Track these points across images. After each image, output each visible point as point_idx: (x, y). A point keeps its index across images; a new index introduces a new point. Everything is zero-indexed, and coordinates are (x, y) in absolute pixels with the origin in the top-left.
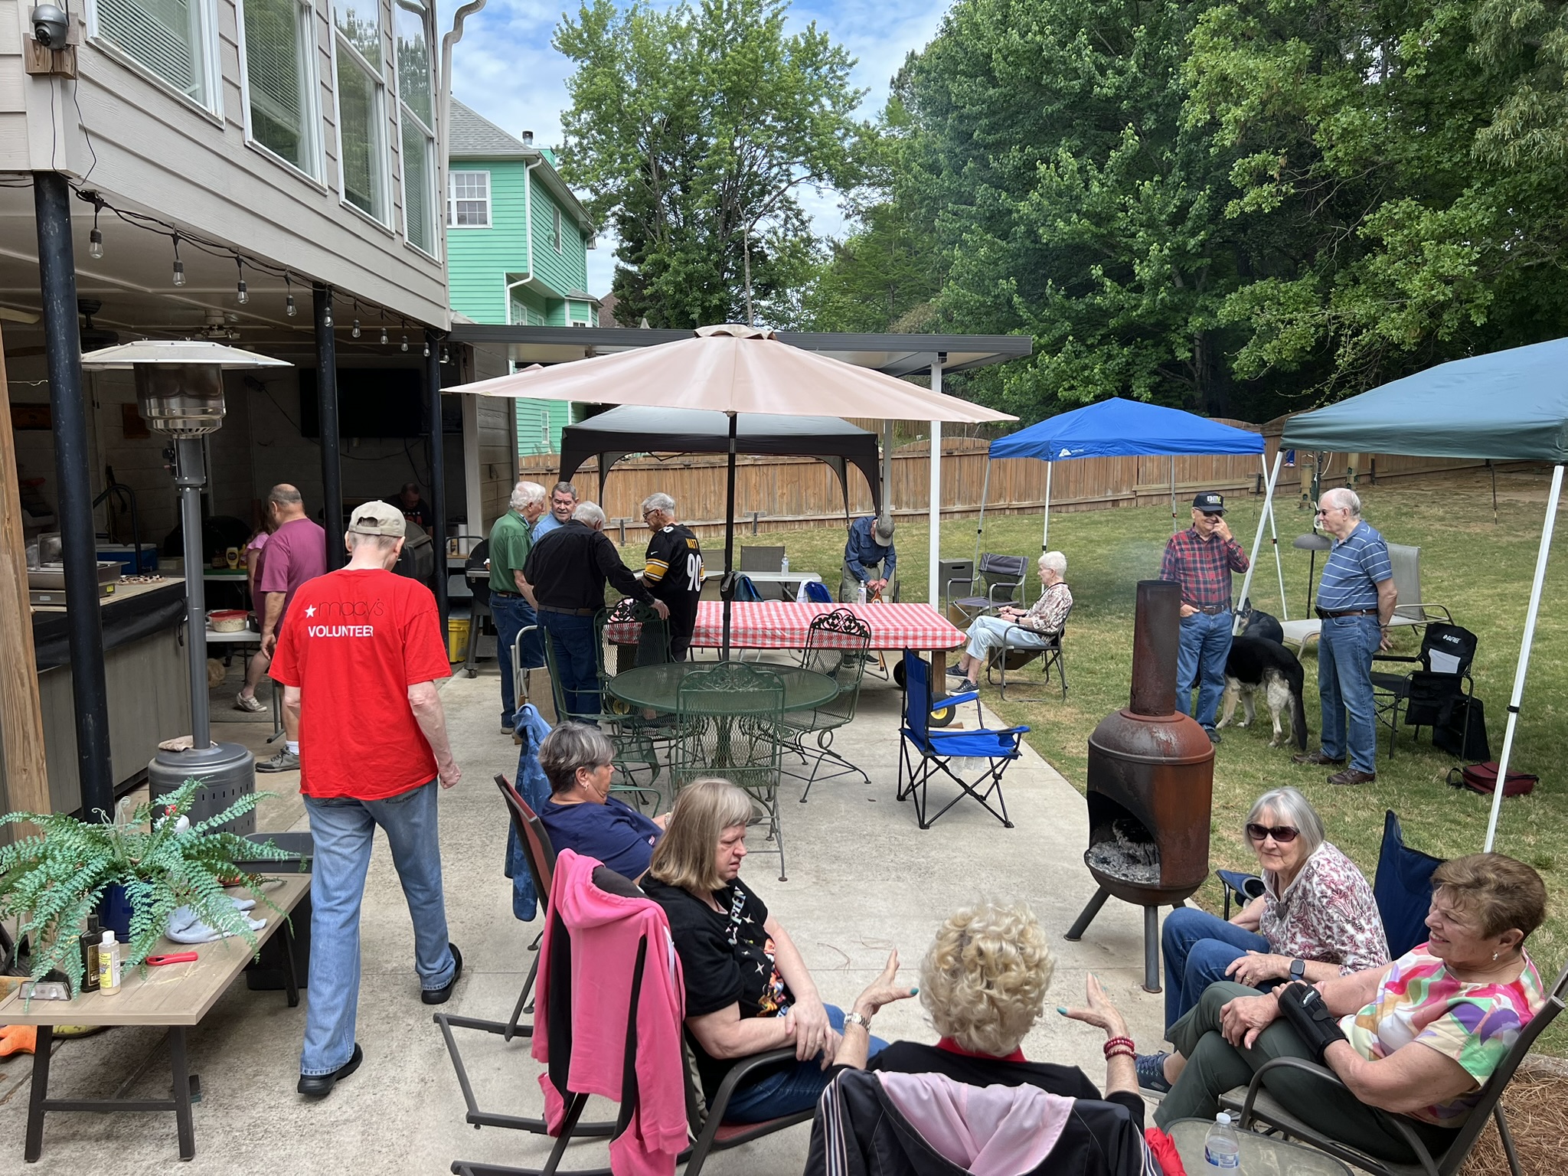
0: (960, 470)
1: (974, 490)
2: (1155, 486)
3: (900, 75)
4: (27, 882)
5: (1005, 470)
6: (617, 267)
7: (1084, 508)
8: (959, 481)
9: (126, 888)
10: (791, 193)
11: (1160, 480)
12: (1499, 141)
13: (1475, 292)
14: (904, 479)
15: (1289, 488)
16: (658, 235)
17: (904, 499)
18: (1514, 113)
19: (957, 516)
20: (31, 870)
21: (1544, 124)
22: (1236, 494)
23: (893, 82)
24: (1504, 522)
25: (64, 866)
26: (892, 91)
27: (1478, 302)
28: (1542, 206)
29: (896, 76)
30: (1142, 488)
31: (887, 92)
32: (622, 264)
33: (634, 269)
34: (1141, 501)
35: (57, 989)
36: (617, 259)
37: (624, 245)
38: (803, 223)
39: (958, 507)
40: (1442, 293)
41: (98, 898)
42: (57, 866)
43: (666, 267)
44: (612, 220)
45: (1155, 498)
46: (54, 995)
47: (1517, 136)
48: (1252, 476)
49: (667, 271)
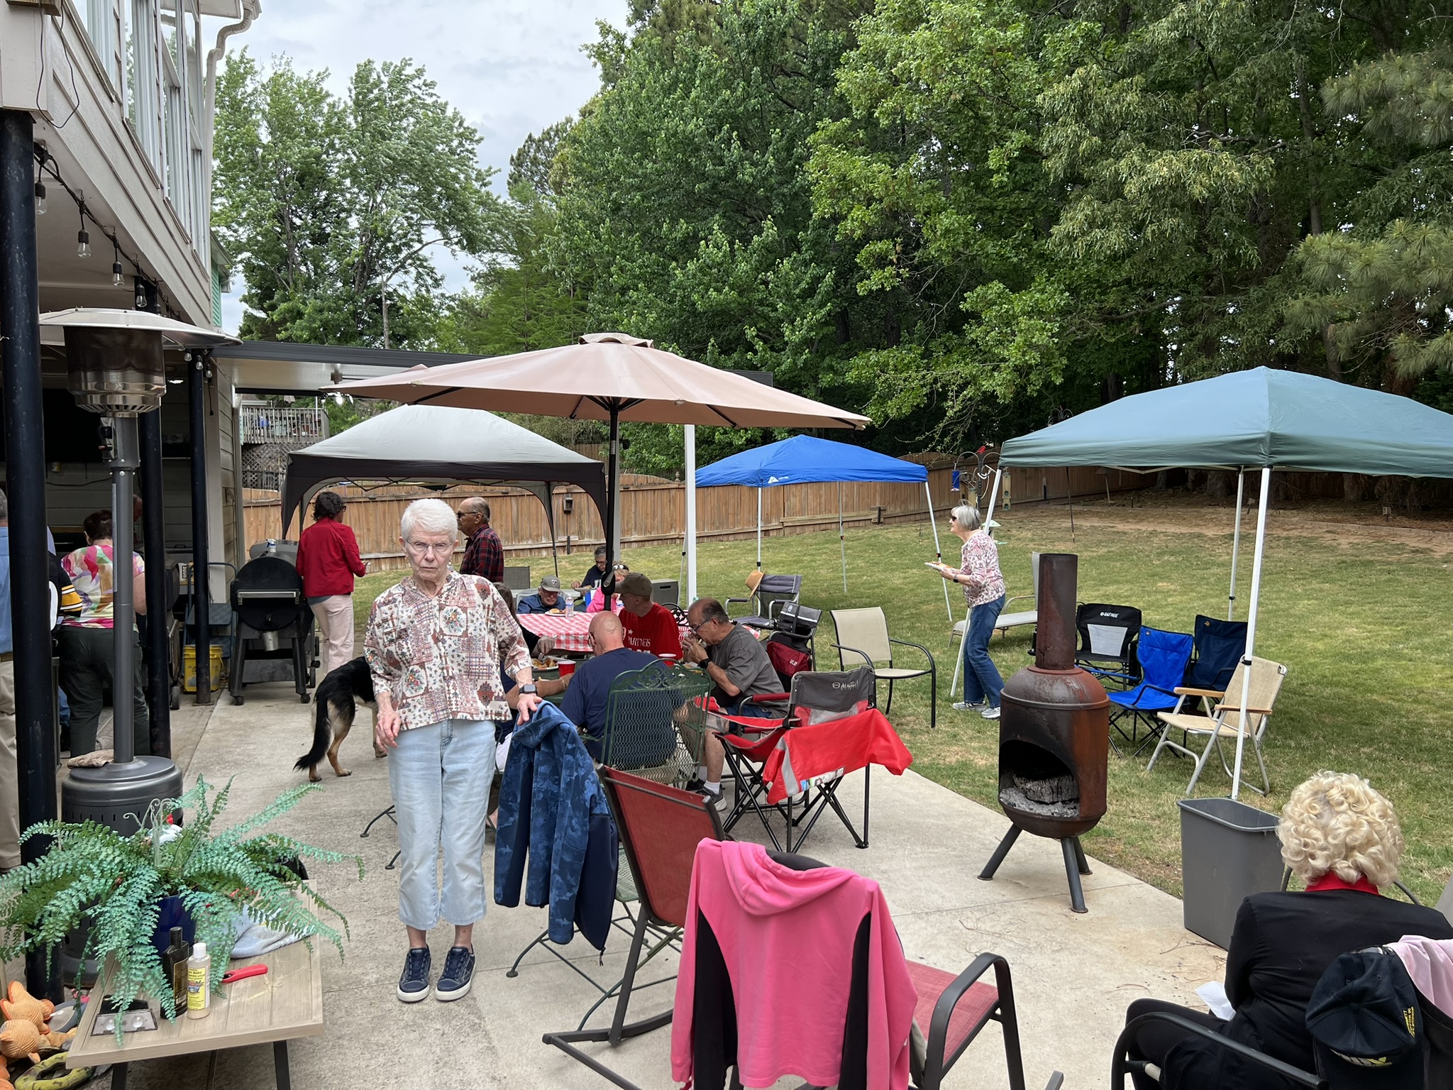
0: (636, 503)
1: (649, 521)
2: (798, 518)
3: (519, 155)
4: (60, 904)
5: (675, 504)
6: (246, 312)
7: (741, 537)
8: (635, 513)
9: (183, 899)
10: (425, 253)
11: (801, 512)
12: (1071, 238)
13: (1053, 358)
14: (586, 512)
15: (902, 519)
16: (291, 283)
17: (587, 530)
18: (1080, 216)
19: (634, 545)
20: (63, 888)
21: (1102, 226)
22: (862, 524)
23: (512, 159)
24: (1079, 541)
25: (103, 881)
26: (512, 168)
27: (1055, 365)
28: (1090, 293)
29: (515, 155)
30: (789, 520)
31: (510, 169)
32: (250, 310)
33: (262, 315)
34: (787, 531)
35: (141, 1019)
36: (245, 306)
37: (253, 291)
38: (436, 280)
39: (635, 537)
40: (1033, 358)
41: (156, 912)
42: (95, 881)
43: (300, 315)
44: (240, 267)
45: (798, 529)
46: (137, 1025)
47: (1084, 234)
48: (874, 509)
49: (301, 318)
